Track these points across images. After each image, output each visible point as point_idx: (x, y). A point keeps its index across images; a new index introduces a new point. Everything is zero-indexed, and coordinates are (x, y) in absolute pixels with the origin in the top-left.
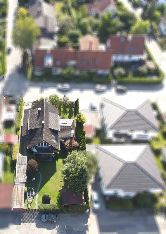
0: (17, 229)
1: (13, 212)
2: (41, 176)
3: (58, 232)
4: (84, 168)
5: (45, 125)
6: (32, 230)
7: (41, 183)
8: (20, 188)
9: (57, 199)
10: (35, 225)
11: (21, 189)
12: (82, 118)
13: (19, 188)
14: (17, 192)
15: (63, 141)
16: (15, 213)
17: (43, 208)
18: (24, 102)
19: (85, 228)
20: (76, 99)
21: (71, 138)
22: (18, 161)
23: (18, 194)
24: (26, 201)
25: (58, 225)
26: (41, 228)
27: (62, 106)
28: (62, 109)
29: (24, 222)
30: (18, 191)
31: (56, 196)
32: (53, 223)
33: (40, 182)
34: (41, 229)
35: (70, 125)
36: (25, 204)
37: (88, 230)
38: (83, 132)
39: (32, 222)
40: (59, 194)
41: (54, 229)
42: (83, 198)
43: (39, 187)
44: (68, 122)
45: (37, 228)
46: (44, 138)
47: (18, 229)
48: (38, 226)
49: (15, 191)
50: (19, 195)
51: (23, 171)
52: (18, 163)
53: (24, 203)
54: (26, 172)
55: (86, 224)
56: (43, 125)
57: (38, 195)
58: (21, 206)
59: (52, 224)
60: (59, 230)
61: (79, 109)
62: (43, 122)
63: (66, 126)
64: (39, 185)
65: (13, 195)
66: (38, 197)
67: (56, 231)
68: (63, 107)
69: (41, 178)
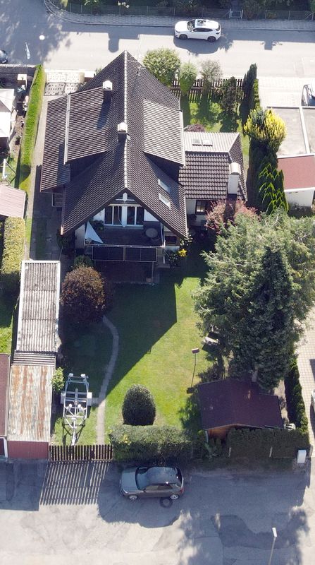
0: (26, 525)
1: (7, 464)
2: (116, 337)
3: (188, 534)
4: (274, 250)
5: (128, 137)
6: (86, 530)
7: (116, 362)
8: (35, 371)
9: (182, 419)
10: (97, 512)
11: (39, 376)
12: (269, 122)
13: (29, 371)
14: (24, 388)
15: (200, 213)
16: (16, 469)
17: (125, 439)
18: (46, 84)
19: (292, 520)
20: (248, 69)
21: (232, 197)
22: (26, 278)
23: (28, 395)
24: (58, 427)
25: (185, 512)
26: (122, 524)
27: (193, 96)
28: (193, 106)
29: (51, 500)
30: (28, 384)
31: (177, 408)
32: (166, 503)
33: (114, 359)
34: (120, 526)
35: (227, 150)
36: (54, 435)
37: (307, 529)
38: (275, 173)
39: (82, 500)
40: (189, 399)
41: (170, 523)
42: (284, 414)
43: (108, 376)
44: (219, 141)
45: (104, 523)
46: (126, 182)
47: (28, 527)
48: (108, 514)
49: (16, 384)
50: (30, 398)
51: (46, 314)
52: (26, 287)
53: (52, 432)
54: (57, 316)
55: (295, 508)
56: (122, 136)
57: (107, 406)
58: (42, 436)
59: (165, 507)
60: (191, 528)
61: (259, 101)
62: (123, 127)
63: (210, 153)
64: (110, 369)
65: (10, 396)
66: (106, 413)
67: (181, 533)
68: (197, 101)
69: (116, 344)
